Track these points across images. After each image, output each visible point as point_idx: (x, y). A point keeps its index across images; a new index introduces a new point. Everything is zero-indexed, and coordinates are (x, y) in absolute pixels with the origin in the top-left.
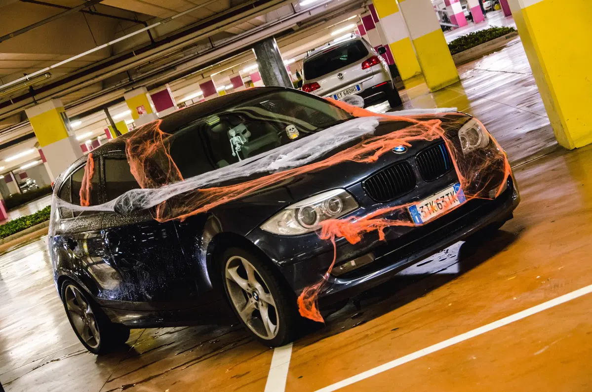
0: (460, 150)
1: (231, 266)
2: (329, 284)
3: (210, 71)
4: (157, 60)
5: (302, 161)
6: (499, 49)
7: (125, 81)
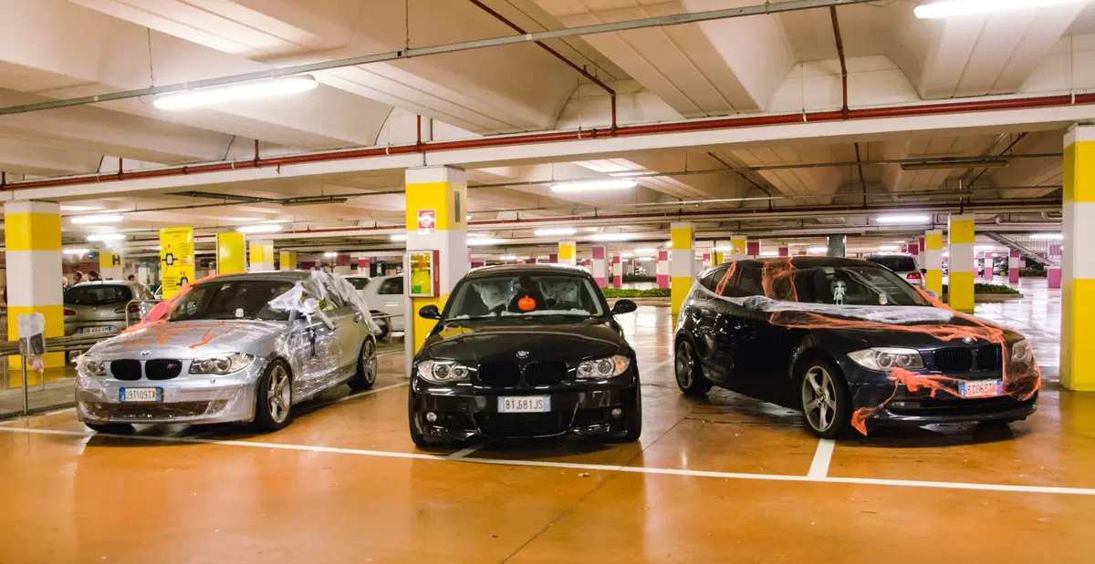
0: (1010, 357)
1: (813, 372)
2: (880, 412)
3: (788, 241)
4: (765, 221)
5: (891, 321)
6: (1002, 302)
7: (736, 227)
